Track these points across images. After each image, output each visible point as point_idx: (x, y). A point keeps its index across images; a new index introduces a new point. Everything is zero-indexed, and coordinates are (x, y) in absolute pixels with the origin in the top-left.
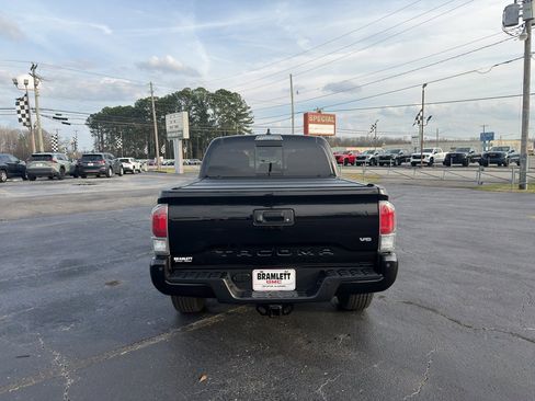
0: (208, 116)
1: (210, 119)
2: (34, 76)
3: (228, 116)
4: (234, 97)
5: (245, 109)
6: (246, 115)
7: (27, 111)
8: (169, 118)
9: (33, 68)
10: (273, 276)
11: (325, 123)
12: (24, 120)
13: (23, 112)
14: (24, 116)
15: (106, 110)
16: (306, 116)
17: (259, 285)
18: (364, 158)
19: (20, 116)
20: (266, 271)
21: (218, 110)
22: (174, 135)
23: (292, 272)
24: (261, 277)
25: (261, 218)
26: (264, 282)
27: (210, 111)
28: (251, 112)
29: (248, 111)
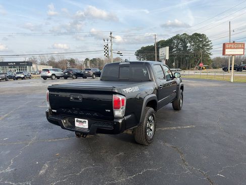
0: (188, 47)
1: (188, 48)
2: (111, 37)
3: (198, 46)
4: (202, 36)
5: (208, 42)
6: (208, 45)
7: (108, 51)
8: (161, 50)
9: (111, 34)
10: (81, 121)
12: (106, 55)
13: (106, 52)
14: (106, 53)
15: (143, 48)
16: (224, 45)
17: (77, 124)
19: (105, 53)
20: (79, 119)
21: (193, 43)
22: (162, 58)
23: (87, 121)
24: (77, 121)
25: (72, 98)
26: (78, 123)
27: (188, 45)
28: (211, 43)
29: (209, 43)
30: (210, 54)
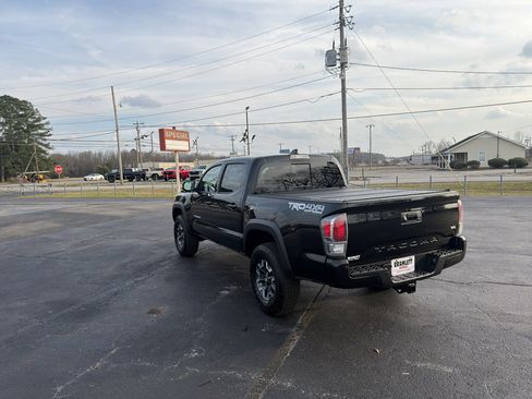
3: (17, 127)
4: (23, 105)
5: (39, 120)
6: (40, 127)
11: (180, 140)
16: (162, 132)
17: (395, 271)
18: (197, 173)
23: (413, 258)
26: (398, 268)
28: (48, 123)
29: (43, 122)
30: (47, 146)
